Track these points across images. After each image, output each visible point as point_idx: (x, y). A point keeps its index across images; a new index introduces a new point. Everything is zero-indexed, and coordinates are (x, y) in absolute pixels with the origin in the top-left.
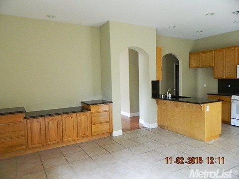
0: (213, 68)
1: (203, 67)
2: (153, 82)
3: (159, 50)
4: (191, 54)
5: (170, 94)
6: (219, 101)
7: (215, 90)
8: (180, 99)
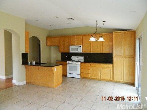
0: (59, 46)
1: (54, 46)
2: (23, 54)
3: (27, 33)
4: (47, 38)
5: (34, 62)
6: (62, 64)
7: (60, 59)
8: (41, 65)
